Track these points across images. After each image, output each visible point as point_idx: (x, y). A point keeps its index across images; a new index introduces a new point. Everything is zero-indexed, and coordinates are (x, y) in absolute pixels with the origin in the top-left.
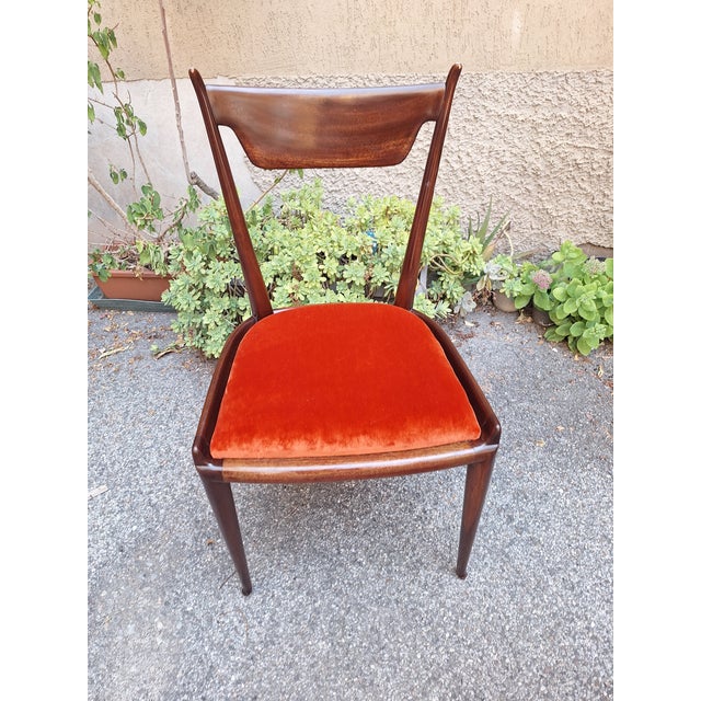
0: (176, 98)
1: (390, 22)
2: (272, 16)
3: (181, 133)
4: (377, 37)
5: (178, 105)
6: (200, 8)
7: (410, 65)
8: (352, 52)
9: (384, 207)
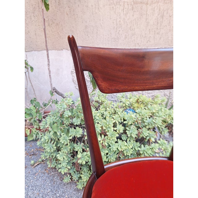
0: (48, 57)
1: (133, 29)
2: (86, 27)
3: (50, 71)
4: (127, 35)
5: (48, 60)
6: (57, 24)
7: (139, 44)
8: (117, 40)
9: (137, 99)
